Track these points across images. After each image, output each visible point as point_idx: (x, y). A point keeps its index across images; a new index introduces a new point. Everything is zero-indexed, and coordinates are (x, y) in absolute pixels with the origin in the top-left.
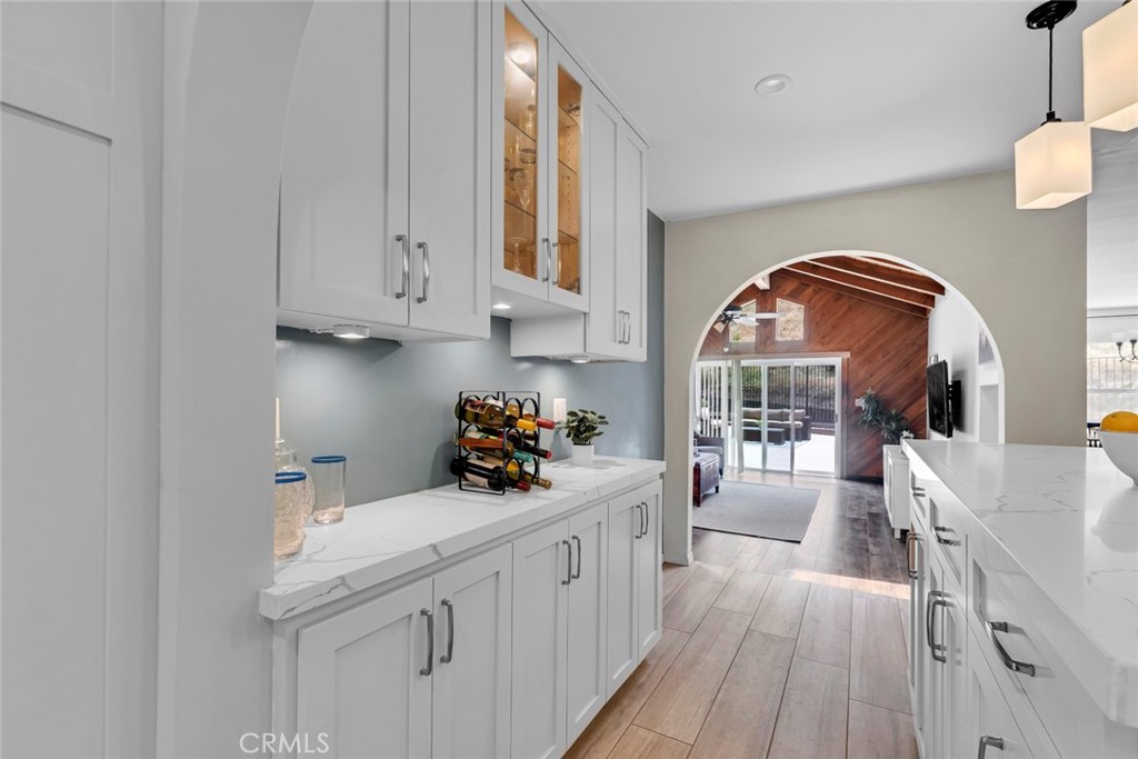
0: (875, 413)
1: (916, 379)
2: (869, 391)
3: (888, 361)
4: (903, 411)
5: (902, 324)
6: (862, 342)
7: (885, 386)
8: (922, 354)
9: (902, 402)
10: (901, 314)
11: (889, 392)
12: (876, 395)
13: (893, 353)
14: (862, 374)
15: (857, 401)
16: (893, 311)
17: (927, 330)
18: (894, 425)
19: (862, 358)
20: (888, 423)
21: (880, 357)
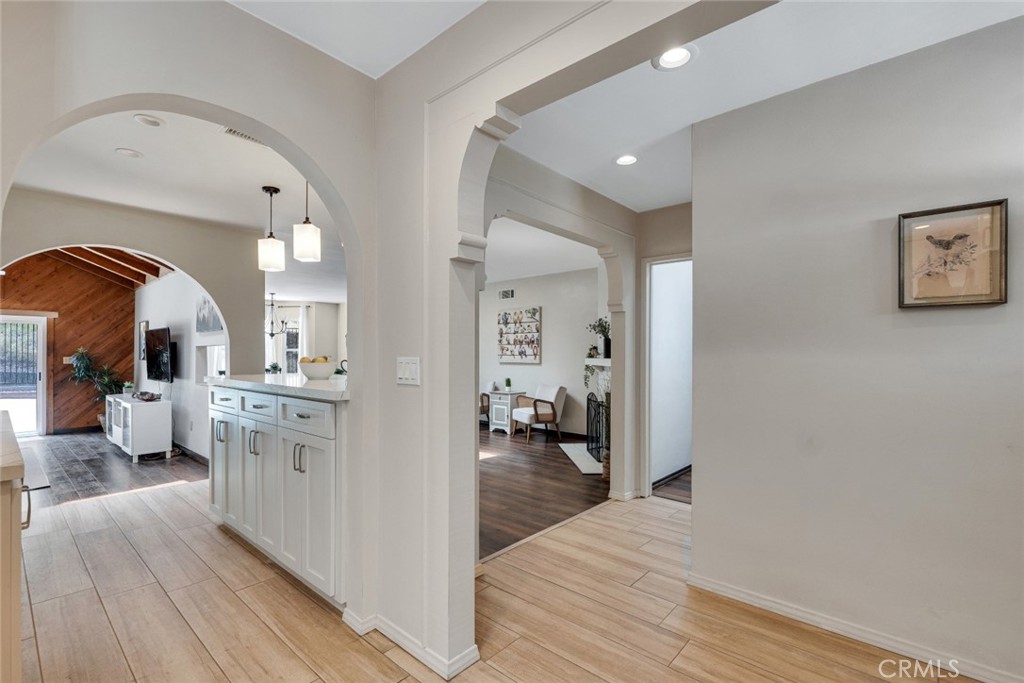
0: (87, 369)
1: (124, 340)
2: (81, 350)
3: (99, 323)
4: (113, 366)
5: (110, 293)
6: (71, 304)
7: (95, 345)
8: (130, 319)
9: (112, 359)
10: (111, 283)
11: (99, 350)
12: (87, 354)
13: (102, 317)
14: (70, 333)
15: (64, 358)
16: (103, 280)
17: (133, 300)
18: (106, 379)
19: (70, 319)
20: (101, 377)
21: (89, 319)
